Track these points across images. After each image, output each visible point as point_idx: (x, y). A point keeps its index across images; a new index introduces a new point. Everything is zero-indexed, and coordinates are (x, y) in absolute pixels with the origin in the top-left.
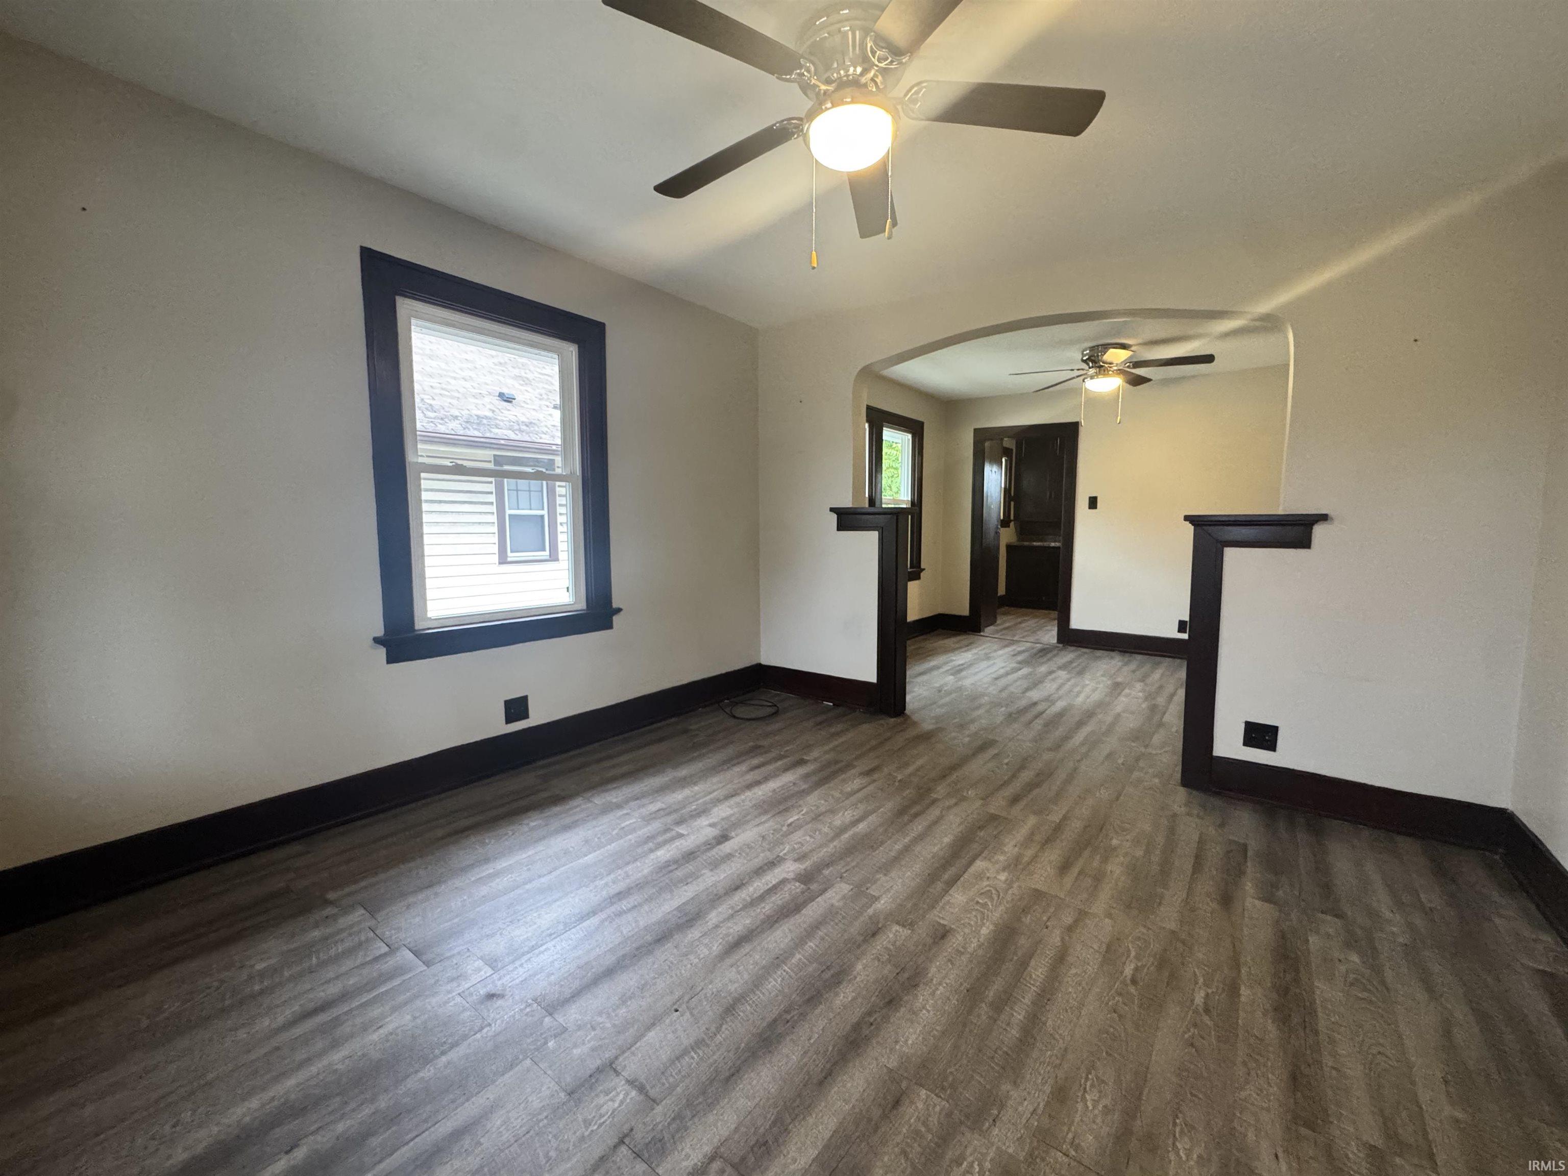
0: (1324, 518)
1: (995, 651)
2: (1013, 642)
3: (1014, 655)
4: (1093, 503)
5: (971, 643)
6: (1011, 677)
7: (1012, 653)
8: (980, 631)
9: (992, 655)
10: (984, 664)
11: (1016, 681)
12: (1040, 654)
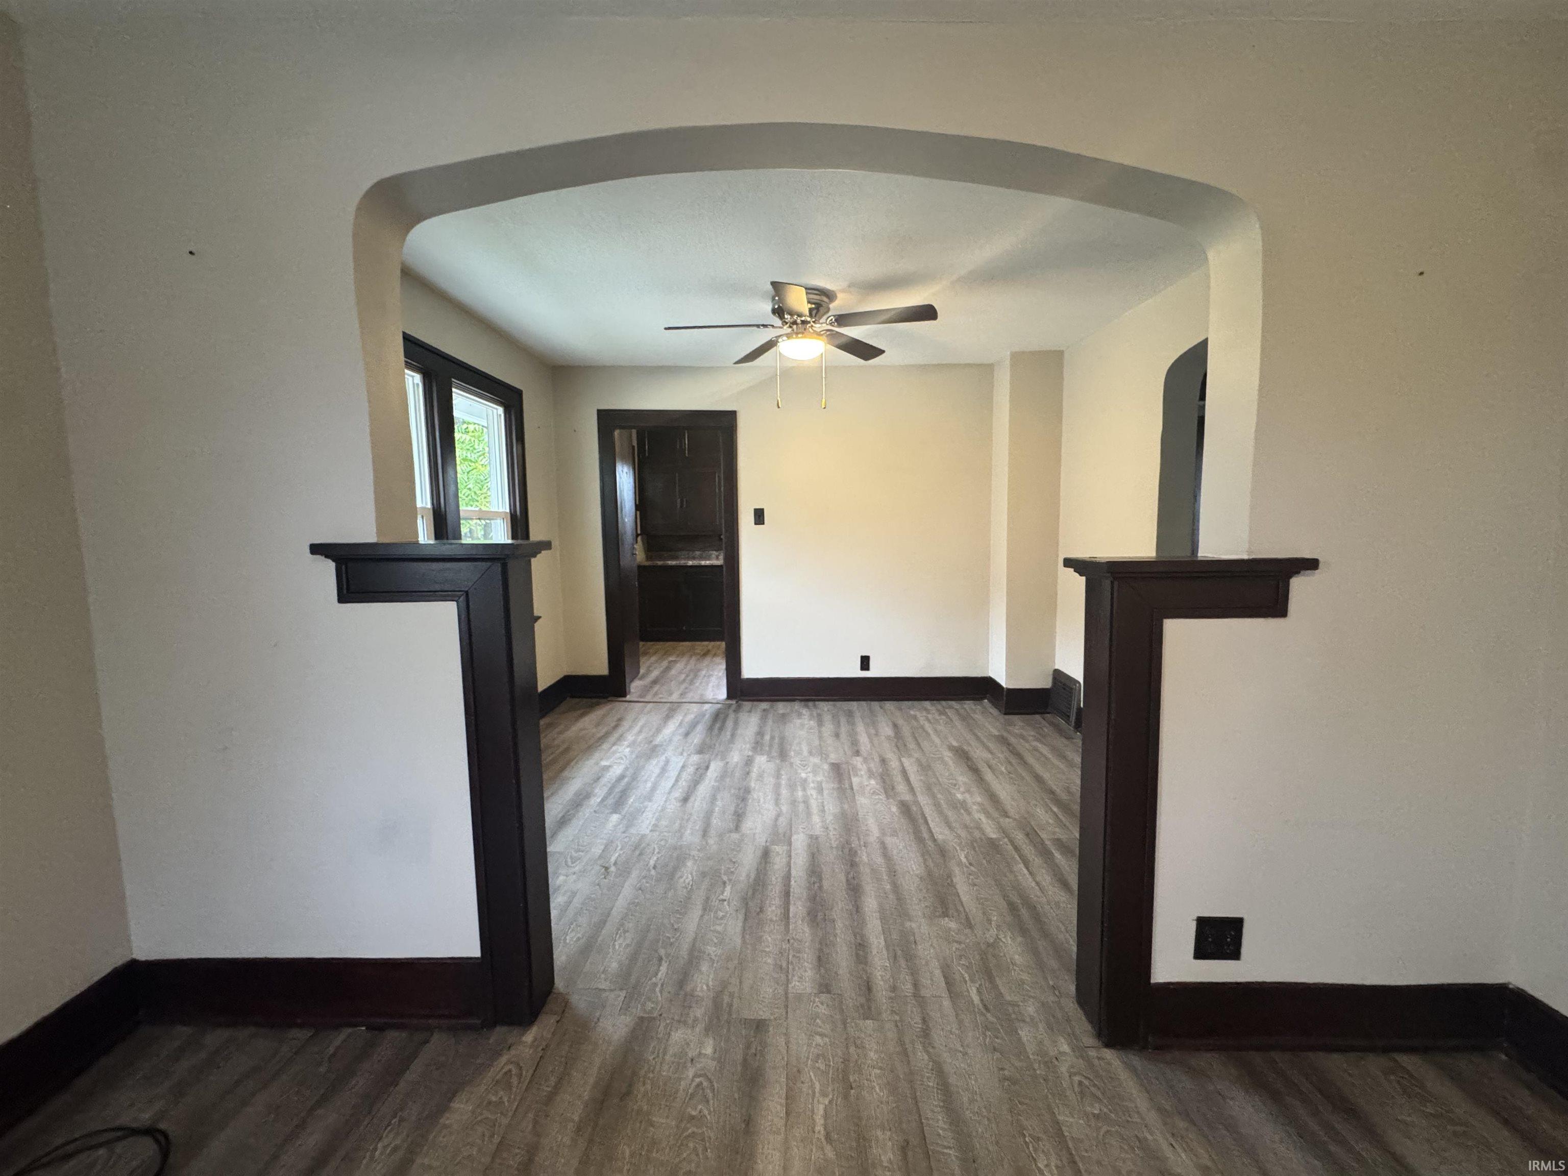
0: (1312, 564)
1: (658, 730)
2: (673, 708)
3: (687, 734)
4: (759, 516)
5: (620, 720)
6: (704, 790)
7: (682, 730)
8: (625, 696)
9: (659, 740)
10: (653, 767)
11: (714, 799)
12: (718, 725)
